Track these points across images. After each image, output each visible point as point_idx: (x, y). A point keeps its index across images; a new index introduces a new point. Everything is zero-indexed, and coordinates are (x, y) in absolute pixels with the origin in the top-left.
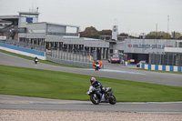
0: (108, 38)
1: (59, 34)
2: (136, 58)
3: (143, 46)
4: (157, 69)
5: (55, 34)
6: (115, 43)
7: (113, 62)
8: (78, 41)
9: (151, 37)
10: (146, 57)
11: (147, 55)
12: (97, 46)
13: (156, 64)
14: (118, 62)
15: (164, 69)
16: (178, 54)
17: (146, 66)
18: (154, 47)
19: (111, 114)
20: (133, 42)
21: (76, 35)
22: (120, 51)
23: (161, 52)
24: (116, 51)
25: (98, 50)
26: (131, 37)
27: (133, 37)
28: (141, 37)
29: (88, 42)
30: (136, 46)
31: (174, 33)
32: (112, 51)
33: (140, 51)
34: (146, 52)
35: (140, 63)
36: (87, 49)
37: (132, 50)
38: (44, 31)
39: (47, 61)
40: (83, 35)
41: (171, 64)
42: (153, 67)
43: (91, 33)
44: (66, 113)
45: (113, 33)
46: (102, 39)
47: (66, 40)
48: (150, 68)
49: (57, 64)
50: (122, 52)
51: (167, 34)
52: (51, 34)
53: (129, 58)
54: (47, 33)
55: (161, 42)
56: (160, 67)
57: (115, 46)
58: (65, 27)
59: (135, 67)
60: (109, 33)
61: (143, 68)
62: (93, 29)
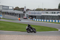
0: (23, 11)
1: (7, 9)
2: (32, 17)
3: (34, 13)
4: (39, 20)
5: (5, 9)
6: (25, 12)
7: (25, 18)
8: (13, 11)
9: (37, 10)
10: (35, 17)
11: (36, 16)
12: (19, 13)
13: (39, 19)
14: (26, 18)
15: (41, 21)
16: (46, 16)
17: (35, 20)
18: (38, 13)
19: (24, 36)
20: (31, 12)
21: (12, 9)
22: (27, 15)
23: (40, 15)
24: (25, 15)
25: (20, 15)
26: (30, 10)
27: (31, 10)
28: (34, 10)
29: (16, 12)
30: (32, 13)
31: (45, 9)
32: (24, 15)
33: (33, 15)
34: (35, 15)
35: (33, 19)
36: (16, 14)
37: (31, 15)
38: (2, 8)
39: (3, 18)
40: (14, 9)
41: (44, 19)
42: (38, 20)
43: (17, 9)
44: (9, 35)
45: (24, 9)
46: (21, 11)
47: (9, 11)
48: (37, 20)
49: (6, 19)
50: (28, 15)
51: (42, 9)
52: (4, 9)
53: (30, 17)
54: (3, 9)
55: (40, 12)
56: (40, 20)
57: (25, 13)
58: (9, 7)
59: (32, 20)
60: (23, 9)
61: (34, 20)
62: (18, 7)
